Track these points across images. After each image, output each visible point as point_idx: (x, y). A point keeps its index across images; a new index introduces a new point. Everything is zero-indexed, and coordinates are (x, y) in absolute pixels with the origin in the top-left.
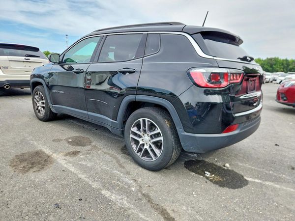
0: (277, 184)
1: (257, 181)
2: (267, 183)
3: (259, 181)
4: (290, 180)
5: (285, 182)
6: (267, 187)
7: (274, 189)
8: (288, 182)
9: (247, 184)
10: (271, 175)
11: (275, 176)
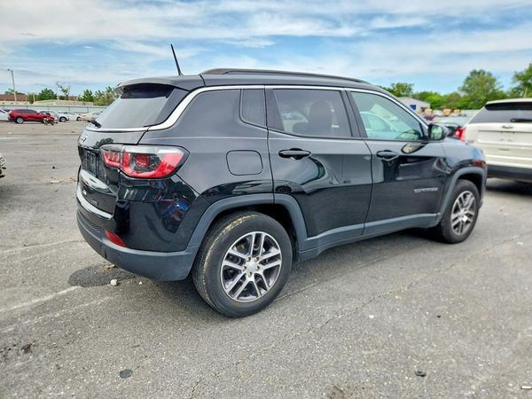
0: (38, 303)
1: (65, 292)
2: (49, 297)
3: (60, 293)
4: (23, 319)
5: (29, 313)
6: (47, 293)
7: (37, 295)
8: (24, 315)
9: (69, 282)
10: (54, 310)
11: (48, 312)
